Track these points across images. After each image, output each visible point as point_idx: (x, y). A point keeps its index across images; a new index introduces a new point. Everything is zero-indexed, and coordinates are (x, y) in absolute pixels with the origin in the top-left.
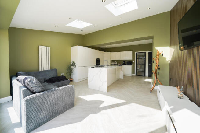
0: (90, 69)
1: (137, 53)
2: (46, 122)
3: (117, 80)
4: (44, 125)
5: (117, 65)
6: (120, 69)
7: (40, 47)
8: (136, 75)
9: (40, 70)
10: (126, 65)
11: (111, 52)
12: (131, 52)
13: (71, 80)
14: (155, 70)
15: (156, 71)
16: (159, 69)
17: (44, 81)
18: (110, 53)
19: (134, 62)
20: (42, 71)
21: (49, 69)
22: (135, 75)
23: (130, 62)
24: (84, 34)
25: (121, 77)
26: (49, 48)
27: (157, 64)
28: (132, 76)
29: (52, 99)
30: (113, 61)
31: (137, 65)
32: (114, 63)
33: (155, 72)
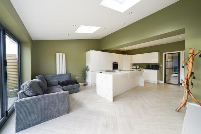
0: (98, 74)
1: (165, 55)
2: (36, 125)
3: (135, 88)
4: (33, 127)
5: (139, 69)
6: (140, 74)
7: (57, 54)
8: (165, 82)
9: (57, 74)
10: (150, 69)
11: (132, 54)
12: (157, 54)
13: (86, 83)
14: (185, 79)
15: (188, 81)
16: (194, 78)
17: (57, 84)
18: (130, 55)
19: (161, 66)
20: (58, 75)
21: (65, 73)
22: (163, 82)
23: (155, 66)
24: (100, 38)
25: (142, 84)
26: (65, 54)
27: (190, 70)
28: (158, 83)
29: (42, 104)
30: (134, 65)
31: (167, 69)
32: (135, 67)
33: (186, 82)
